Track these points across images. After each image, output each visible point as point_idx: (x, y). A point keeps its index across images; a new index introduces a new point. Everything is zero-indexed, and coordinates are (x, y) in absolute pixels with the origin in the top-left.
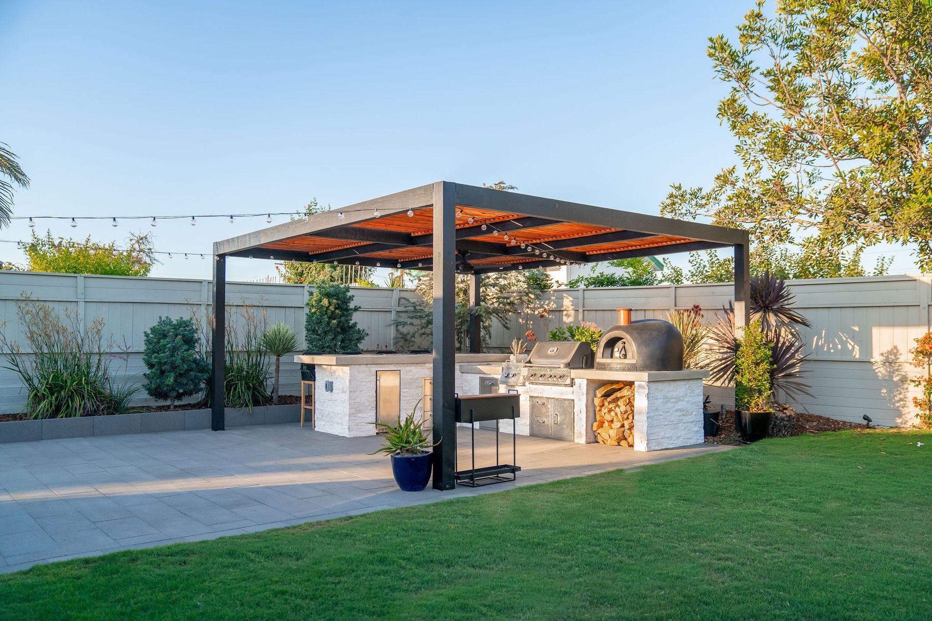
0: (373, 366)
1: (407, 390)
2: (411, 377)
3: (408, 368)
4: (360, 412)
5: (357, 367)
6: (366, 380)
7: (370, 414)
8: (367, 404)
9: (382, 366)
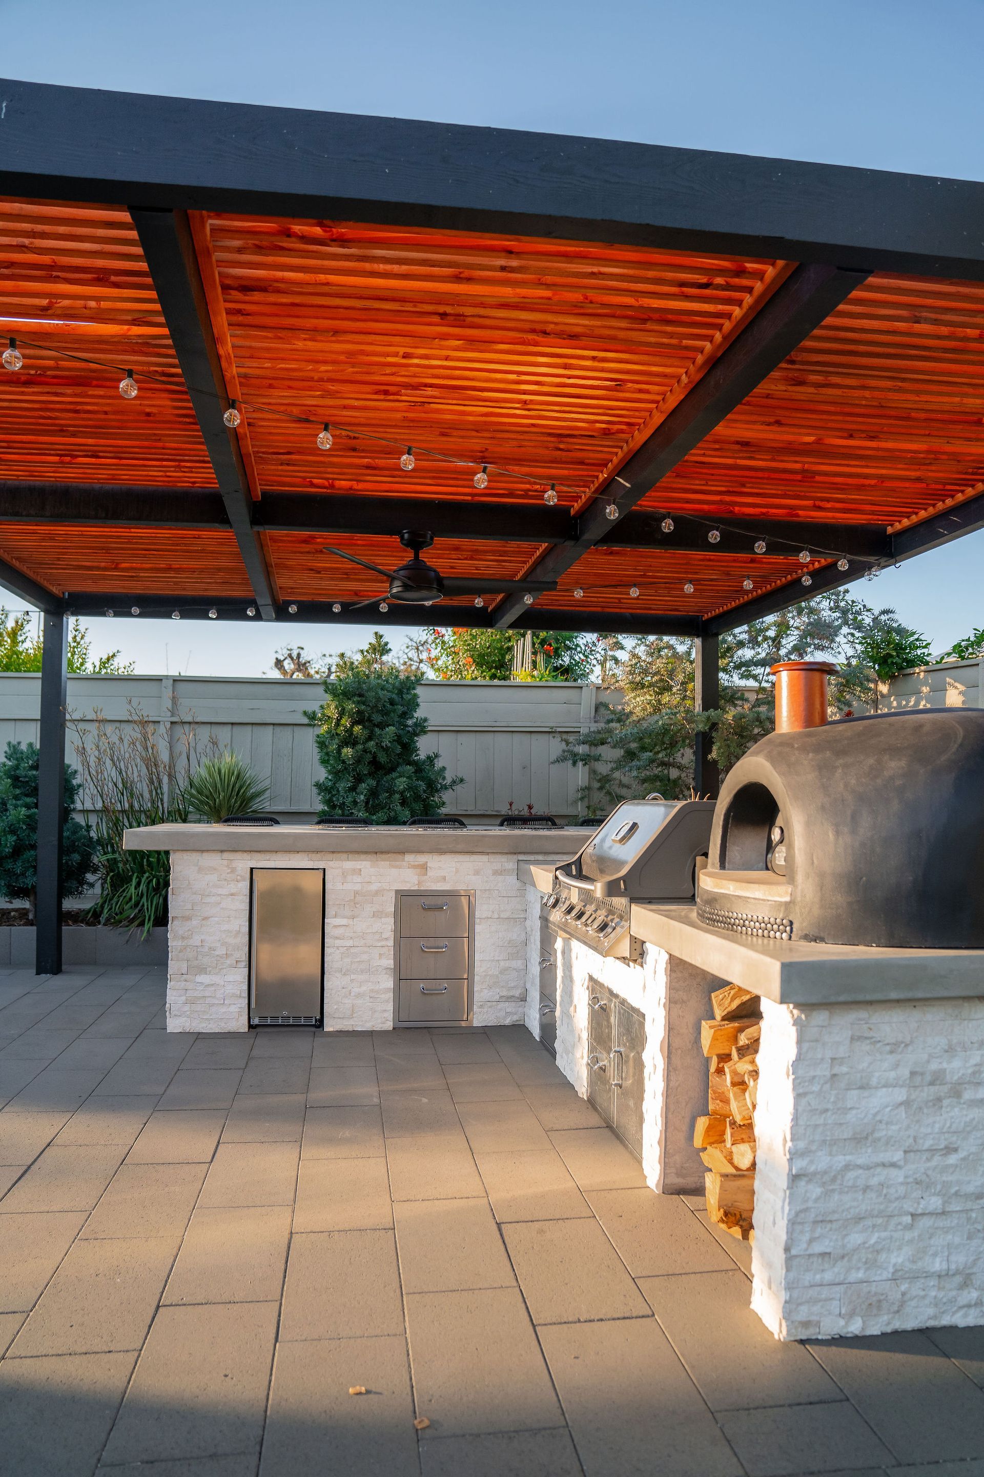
0: (238, 855)
1: (344, 921)
2: (358, 887)
3: (349, 864)
4: (202, 970)
5: (195, 856)
6: (220, 891)
7: (230, 978)
8: (221, 951)
9: (268, 856)
